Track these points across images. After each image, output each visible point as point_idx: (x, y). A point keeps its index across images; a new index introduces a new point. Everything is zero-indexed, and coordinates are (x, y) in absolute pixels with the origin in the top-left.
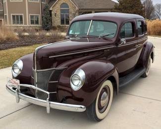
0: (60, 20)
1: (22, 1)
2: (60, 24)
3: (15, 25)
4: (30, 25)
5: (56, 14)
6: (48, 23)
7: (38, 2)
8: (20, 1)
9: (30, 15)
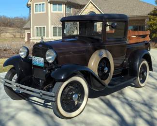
1: (45, 12)
3: (37, 38)
7: (62, 12)
8: (43, 12)
9: (52, 26)
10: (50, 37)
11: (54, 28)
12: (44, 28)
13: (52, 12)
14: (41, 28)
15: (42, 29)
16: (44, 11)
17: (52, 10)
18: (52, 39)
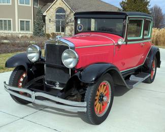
0: (55, 27)
1: (11, 4)
2: (55, 32)
3: (2, 31)
4: (20, 32)
5: (50, 19)
6: (40, 30)
7: (30, 5)
8: (9, 4)
9: (19, 20)
10: (17, 31)
11: (21, 21)
13: (19, 4)
14: (5, 21)
15: (7, 22)
17: (19, 2)
18: (20, 33)
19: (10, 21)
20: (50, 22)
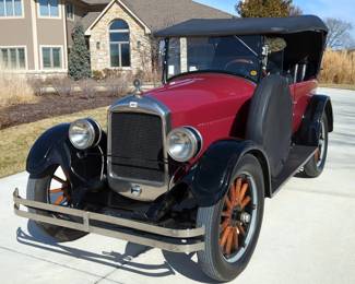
0: (109, 57)
1: (23, 16)
2: (109, 66)
4: (42, 70)
5: (98, 43)
7: (60, 18)
8: (18, 17)
9: (41, 46)
10: (37, 70)
11: (44, 49)
12: (22, 50)
13: (40, 17)
14: (11, 50)
15: (17, 52)
16: (21, 14)
17: (39, 13)
18: (43, 73)
19: (23, 50)
20: (98, 48)
